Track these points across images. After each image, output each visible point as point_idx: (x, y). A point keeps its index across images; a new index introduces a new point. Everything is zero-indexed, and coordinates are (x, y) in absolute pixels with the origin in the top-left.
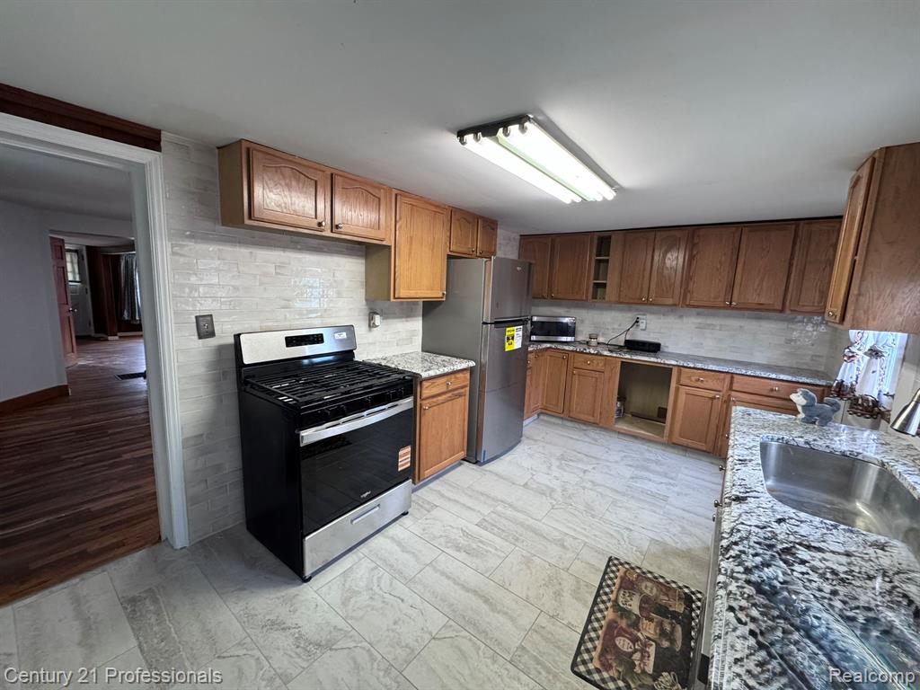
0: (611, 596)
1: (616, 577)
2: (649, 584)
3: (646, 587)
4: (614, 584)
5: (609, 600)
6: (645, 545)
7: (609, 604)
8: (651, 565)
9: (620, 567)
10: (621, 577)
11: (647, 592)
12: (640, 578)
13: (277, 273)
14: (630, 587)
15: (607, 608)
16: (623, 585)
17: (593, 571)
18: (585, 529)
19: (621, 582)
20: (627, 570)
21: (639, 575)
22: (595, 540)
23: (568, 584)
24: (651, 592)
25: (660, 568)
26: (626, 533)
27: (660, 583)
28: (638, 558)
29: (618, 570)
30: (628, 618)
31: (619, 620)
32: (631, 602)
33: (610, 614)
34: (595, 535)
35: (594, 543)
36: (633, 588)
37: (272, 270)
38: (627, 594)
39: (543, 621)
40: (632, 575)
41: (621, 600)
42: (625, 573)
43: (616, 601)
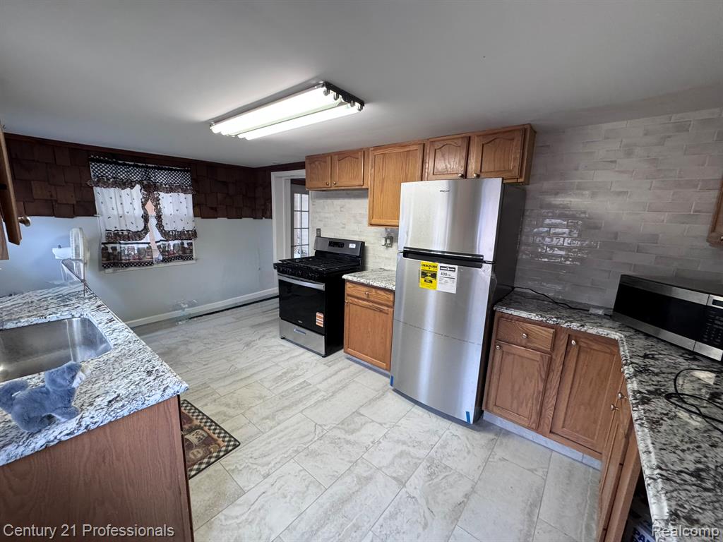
0: (207, 428)
1: (219, 437)
2: (199, 456)
3: (198, 452)
4: (214, 433)
5: (205, 426)
6: (241, 481)
7: (202, 425)
8: (215, 471)
9: (226, 444)
10: (217, 440)
11: (195, 451)
12: (208, 453)
13: (341, 211)
14: (206, 442)
15: (201, 422)
16: (210, 439)
17: (233, 428)
18: (280, 439)
19: (213, 438)
20: (220, 447)
21: (211, 453)
22: (264, 440)
23: (231, 411)
24: (193, 453)
25: (208, 476)
26: (264, 470)
27: (194, 464)
28: (229, 465)
29: (223, 441)
30: (188, 430)
31: (189, 425)
32: (195, 436)
33: (197, 422)
34: (270, 443)
35: (261, 438)
36: (203, 443)
37: (338, 208)
38: (201, 437)
39: (216, 396)
40: (215, 448)
41: (201, 431)
42: (219, 445)
43: (202, 429)
